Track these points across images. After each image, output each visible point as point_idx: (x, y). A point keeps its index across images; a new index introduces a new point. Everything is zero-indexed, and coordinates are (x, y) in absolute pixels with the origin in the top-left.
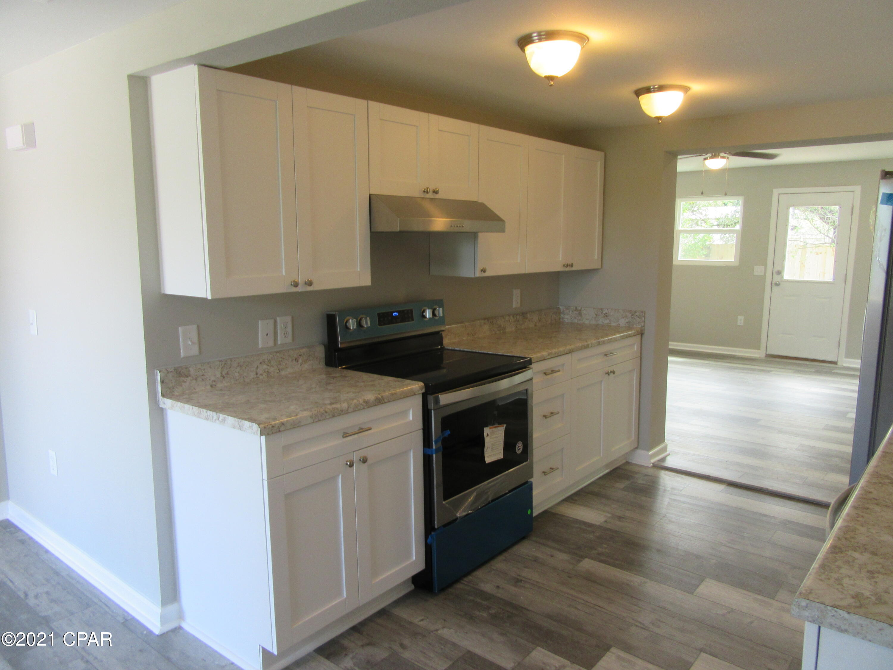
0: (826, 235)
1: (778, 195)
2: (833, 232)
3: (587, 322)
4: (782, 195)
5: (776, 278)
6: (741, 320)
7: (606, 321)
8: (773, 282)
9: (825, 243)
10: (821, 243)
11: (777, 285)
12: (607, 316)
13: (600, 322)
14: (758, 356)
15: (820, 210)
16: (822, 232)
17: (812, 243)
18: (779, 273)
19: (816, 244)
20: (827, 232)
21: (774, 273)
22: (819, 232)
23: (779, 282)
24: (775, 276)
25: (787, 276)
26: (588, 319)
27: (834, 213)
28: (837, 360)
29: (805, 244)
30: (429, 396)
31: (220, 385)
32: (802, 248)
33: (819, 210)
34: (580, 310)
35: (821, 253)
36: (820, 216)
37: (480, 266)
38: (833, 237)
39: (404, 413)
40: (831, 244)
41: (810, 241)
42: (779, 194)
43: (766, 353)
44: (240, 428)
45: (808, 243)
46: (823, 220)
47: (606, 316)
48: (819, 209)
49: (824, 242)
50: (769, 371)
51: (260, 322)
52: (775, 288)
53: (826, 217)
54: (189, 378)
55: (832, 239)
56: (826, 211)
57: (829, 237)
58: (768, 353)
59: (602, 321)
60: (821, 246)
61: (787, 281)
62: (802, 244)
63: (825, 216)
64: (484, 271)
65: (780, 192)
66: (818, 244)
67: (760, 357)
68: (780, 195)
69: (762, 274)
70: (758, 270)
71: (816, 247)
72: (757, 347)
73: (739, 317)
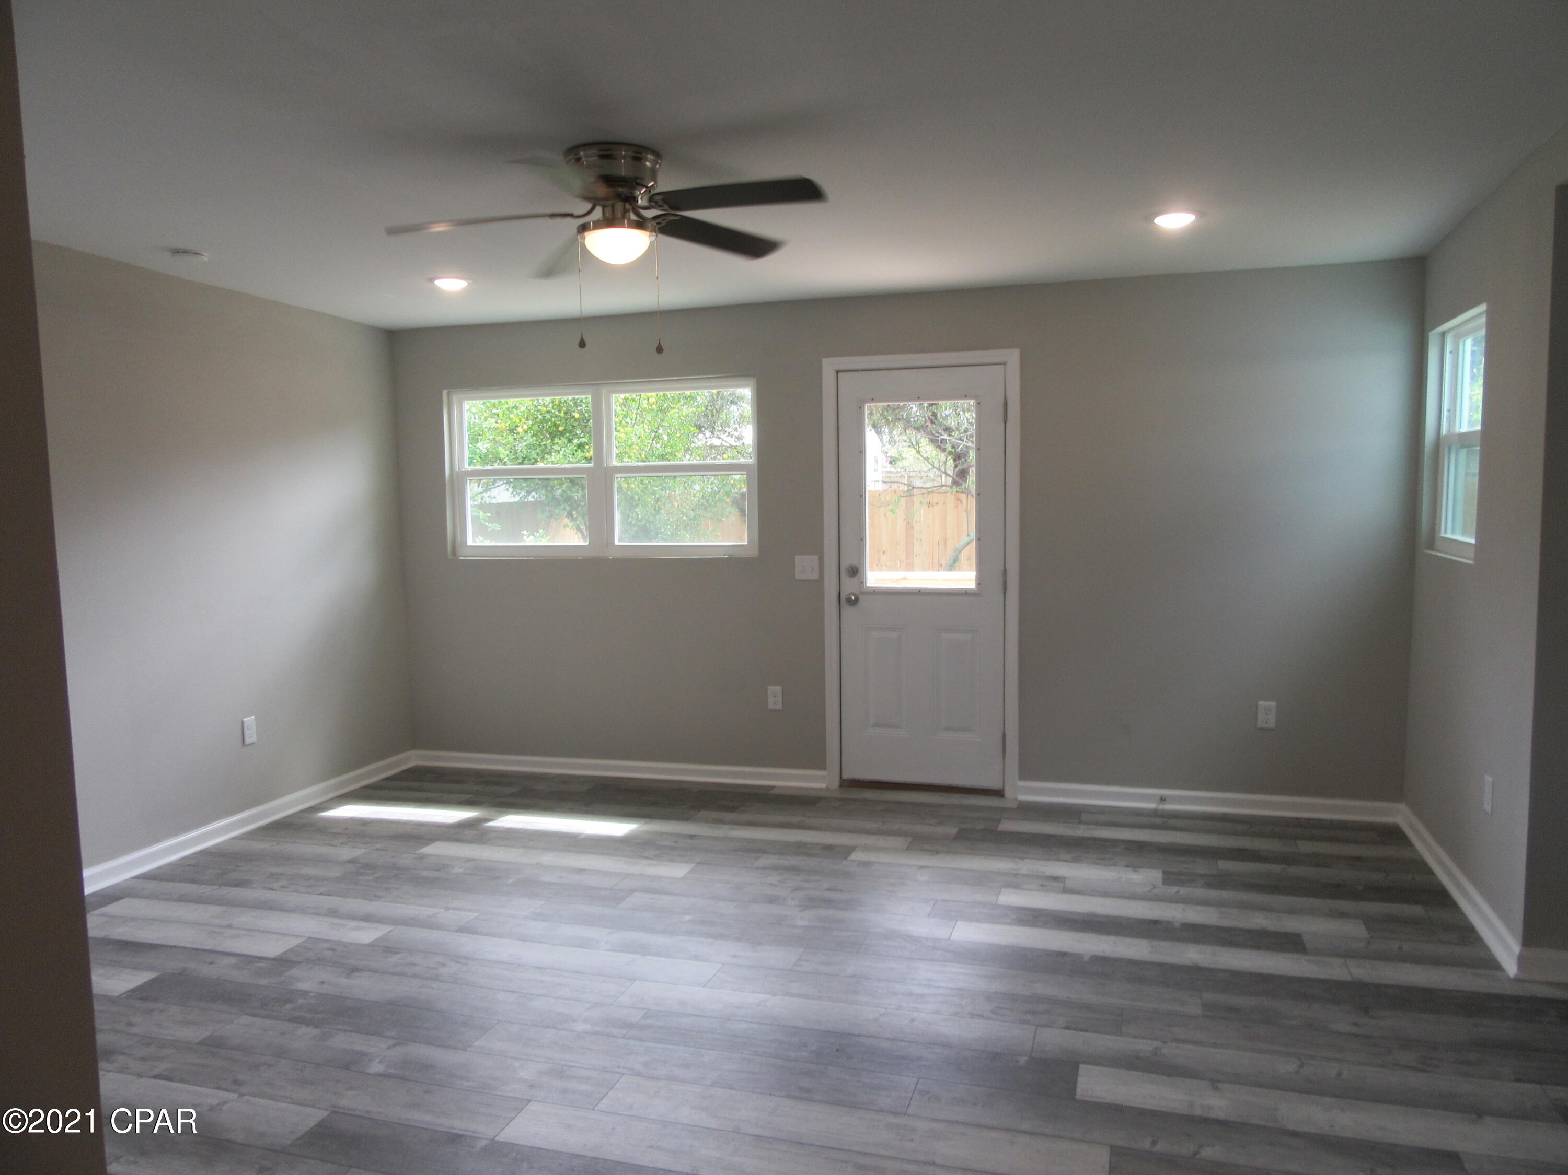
0: (942, 472)
1: (835, 374)
2: (953, 466)
4: (845, 374)
5: (849, 586)
6: (775, 696)
8: (843, 596)
9: (943, 486)
10: (936, 485)
11: (853, 602)
14: (823, 786)
15: (930, 426)
16: (936, 465)
17: (921, 486)
18: (855, 571)
19: (928, 488)
20: (944, 466)
21: (844, 576)
22: (930, 467)
23: (854, 595)
24: (847, 581)
25: (873, 578)
27: (952, 432)
28: (1002, 787)
29: (910, 488)
32: (906, 496)
33: (928, 426)
35: (937, 504)
36: (931, 436)
38: (953, 474)
40: (951, 487)
41: (918, 483)
42: (837, 372)
43: (841, 777)
45: (914, 486)
46: (937, 444)
48: (927, 424)
49: (941, 485)
52: (847, 611)
53: (940, 439)
55: (953, 479)
56: (938, 428)
57: (947, 475)
58: (845, 776)
60: (937, 491)
61: (876, 592)
62: (906, 488)
63: (938, 437)
65: (841, 367)
66: (931, 488)
67: (827, 789)
68: (840, 375)
69: (815, 576)
70: (805, 566)
71: (929, 493)
72: (819, 762)
73: (771, 689)
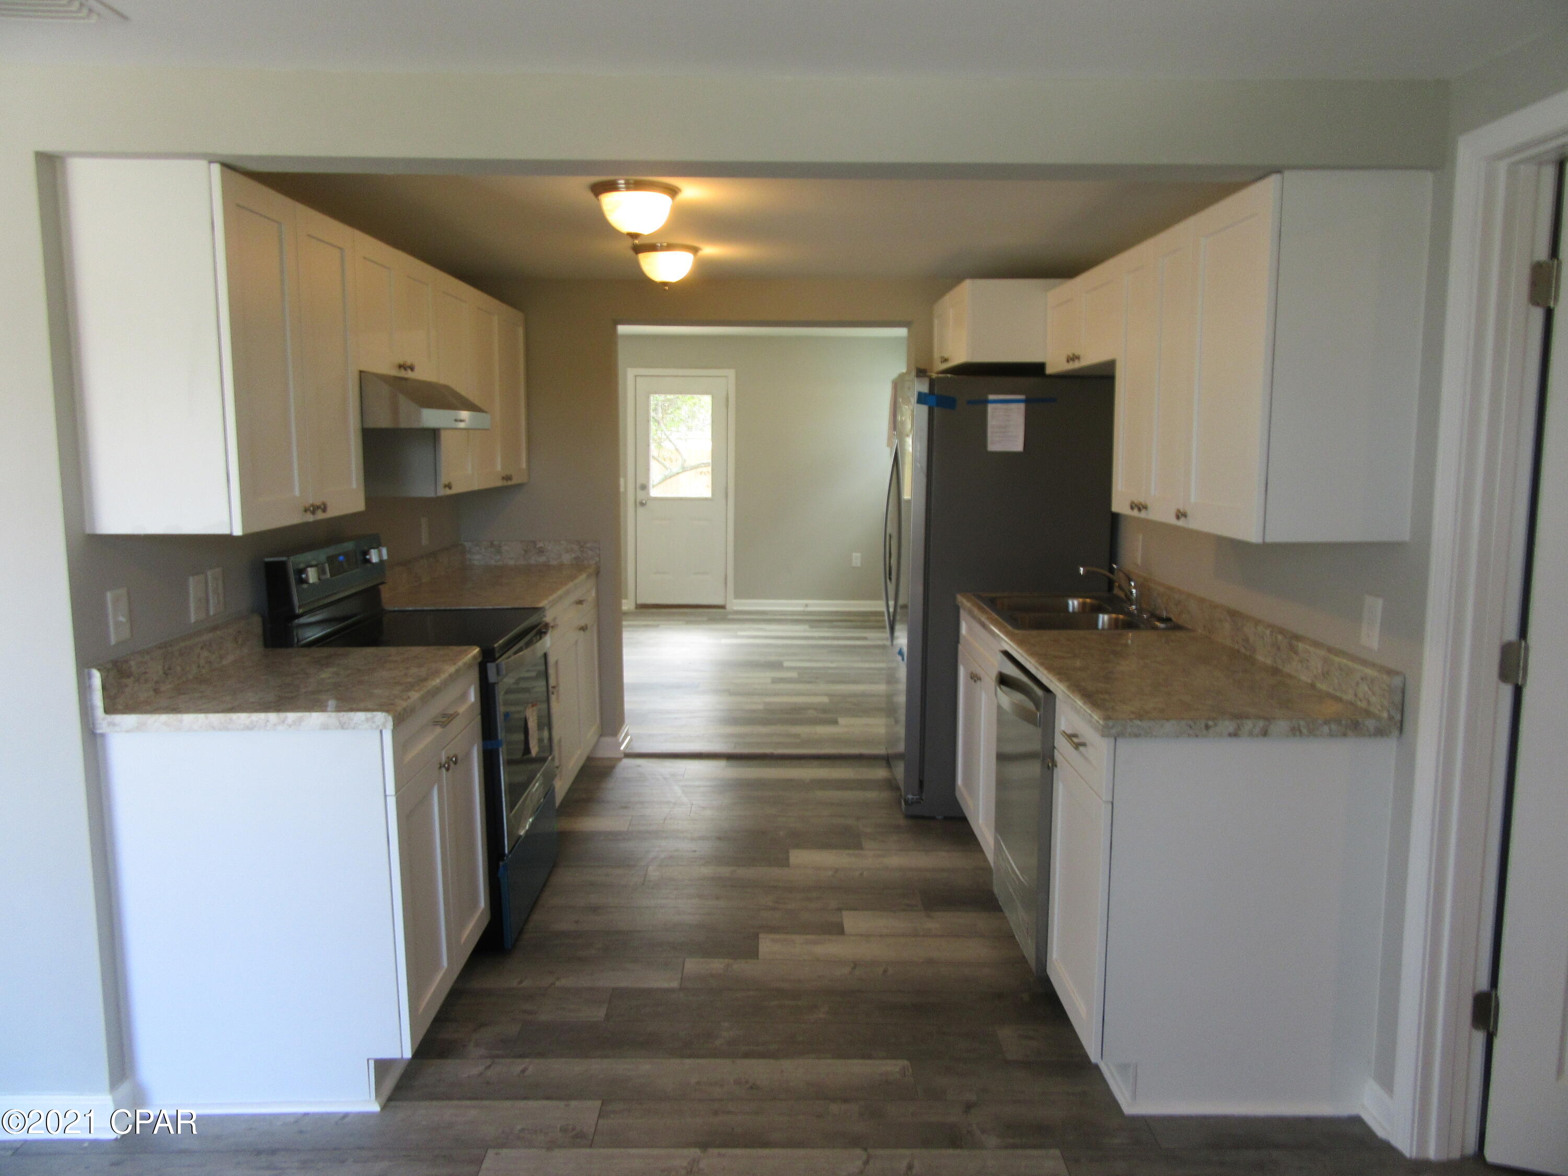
1: (635, 378)
3: (512, 563)
5: (641, 495)
7: (542, 559)
8: (637, 501)
11: (642, 504)
12: (543, 552)
13: (533, 561)
14: (626, 608)
18: (644, 487)
21: (638, 490)
23: (644, 501)
24: (640, 493)
25: (655, 492)
26: (512, 558)
27: (705, 406)
28: (725, 604)
30: (489, 665)
31: (163, 688)
34: (500, 546)
37: (444, 480)
39: (464, 696)
42: (636, 376)
43: (636, 603)
44: (342, 726)
47: (541, 551)
50: (658, 626)
51: (191, 579)
52: (640, 510)
54: (132, 679)
58: (638, 602)
59: (534, 559)
61: (656, 499)
64: (449, 486)
65: (637, 374)
68: (638, 379)
